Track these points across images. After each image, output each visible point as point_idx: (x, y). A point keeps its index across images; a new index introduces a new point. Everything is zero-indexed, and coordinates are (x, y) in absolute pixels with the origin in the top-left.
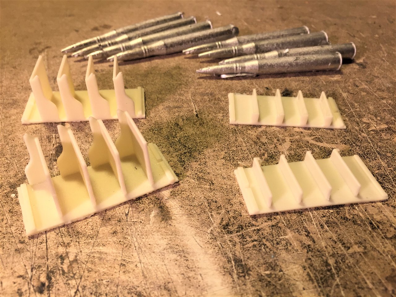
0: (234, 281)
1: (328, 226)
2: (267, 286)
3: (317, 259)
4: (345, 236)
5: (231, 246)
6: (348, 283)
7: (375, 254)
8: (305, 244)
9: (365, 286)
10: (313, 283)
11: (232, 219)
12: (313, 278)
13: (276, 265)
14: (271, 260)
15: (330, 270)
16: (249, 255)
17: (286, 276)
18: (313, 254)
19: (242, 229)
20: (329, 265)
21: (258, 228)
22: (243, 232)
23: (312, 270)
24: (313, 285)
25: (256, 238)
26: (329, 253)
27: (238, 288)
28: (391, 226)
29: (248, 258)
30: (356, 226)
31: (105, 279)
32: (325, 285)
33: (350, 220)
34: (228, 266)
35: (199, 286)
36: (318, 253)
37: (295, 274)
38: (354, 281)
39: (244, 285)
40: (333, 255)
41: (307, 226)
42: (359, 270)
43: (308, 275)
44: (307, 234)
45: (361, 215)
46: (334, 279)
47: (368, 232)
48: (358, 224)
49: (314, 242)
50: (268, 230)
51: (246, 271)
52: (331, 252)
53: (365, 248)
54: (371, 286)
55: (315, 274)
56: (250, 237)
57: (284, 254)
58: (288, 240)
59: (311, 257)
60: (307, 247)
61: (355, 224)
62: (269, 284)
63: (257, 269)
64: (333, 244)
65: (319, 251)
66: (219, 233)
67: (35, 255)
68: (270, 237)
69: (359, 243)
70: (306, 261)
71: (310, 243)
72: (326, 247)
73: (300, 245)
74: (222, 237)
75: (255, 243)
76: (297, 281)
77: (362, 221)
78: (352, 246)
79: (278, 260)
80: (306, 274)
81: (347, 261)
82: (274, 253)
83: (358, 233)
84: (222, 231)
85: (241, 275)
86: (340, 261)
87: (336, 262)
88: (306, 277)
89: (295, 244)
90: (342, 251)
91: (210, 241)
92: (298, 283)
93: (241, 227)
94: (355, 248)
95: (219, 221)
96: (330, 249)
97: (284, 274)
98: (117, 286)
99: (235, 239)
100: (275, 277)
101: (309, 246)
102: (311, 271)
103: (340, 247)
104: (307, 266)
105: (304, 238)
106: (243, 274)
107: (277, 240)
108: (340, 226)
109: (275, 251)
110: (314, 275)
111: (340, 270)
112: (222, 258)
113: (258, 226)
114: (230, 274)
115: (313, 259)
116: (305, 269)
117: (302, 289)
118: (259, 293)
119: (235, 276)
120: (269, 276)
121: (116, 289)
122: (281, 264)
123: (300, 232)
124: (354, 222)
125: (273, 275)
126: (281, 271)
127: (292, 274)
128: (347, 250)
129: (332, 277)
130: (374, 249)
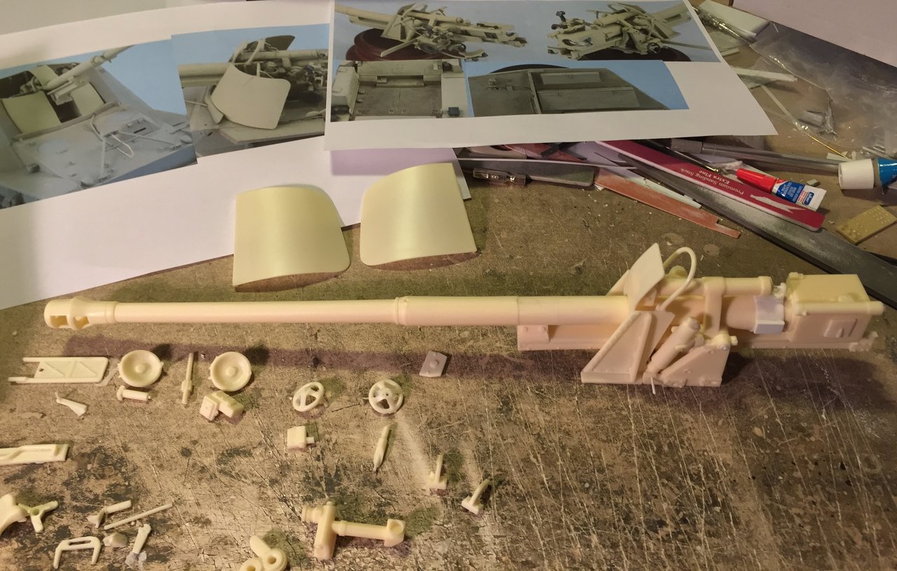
1: (497, 425)
3: (483, 446)
4: (505, 432)
5: (431, 437)
7: (520, 444)
8: (478, 436)
9: (507, 463)
10: (476, 460)
11: (434, 419)
12: (477, 457)
15: (488, 453)
16: (441, 443)
18: (481, 443)
20: (489, 450)
22: (440, 428)
23: (478, 452)
25: (448, 432)
28: (539, 426)
30: (515, 426)
32: (483, 461)
33: (512, 421)
34: (427, 449)
35: (409, 460)
36: (485, 443)
37: (467, 454)
38: (501, 459)
40: (493, 444)
41: (482, 425)
43: (475, 455)
44: (481, 430)
45: (522, 418)
46: (489, 457)
49: (484, 435)
50: (457, 427)
51: (437, 452)
52: (493, 442)
53: (516, 440)
54: (510, 463)
55: (479, 455)
57: (463, 443)
61: (514, 424)
64: (496, 437)
65: (485, 441)
66: (424, 428)
69: (513, 437)
70: (476, 447)
71: (481, 436)
72: (491, 439)
73: (475, 437)
74: (426, 431)
76: (467, 458)
77: (520, 422)
78: (507, 439)
79: (458, 446)
80: (473, 454)
81: (501, 448)
84: (427, 427)
85: (434, 454)
86: (497, 448)
87: (494, 449)
90: (500, 441)
91: (418, 433)
92: (467, 460)
93: (439, 425)
94: (510, 440)
95: (426, 420)
99: (434, 432)
101: (480, 438)
103: (499, 439)
104: (475, 450)
105: (478, 433)
106: (436, 454)
107: (461, 433)
108: (505, 425)
109: (458, 440)
111: (495, 453)
112: (425, 444)
114: (428, 453)
115: (480, 446)
116: (474, 452)
117: (469, 463)
119: (431, 455)
120: (451, 455)
122: (460, 448)
123: (477, 428)
124: (514, 422)
125: (453, 455)
126: (459, 453)
127: (465, 454)
128: (503, 441)
130: (521, 441)
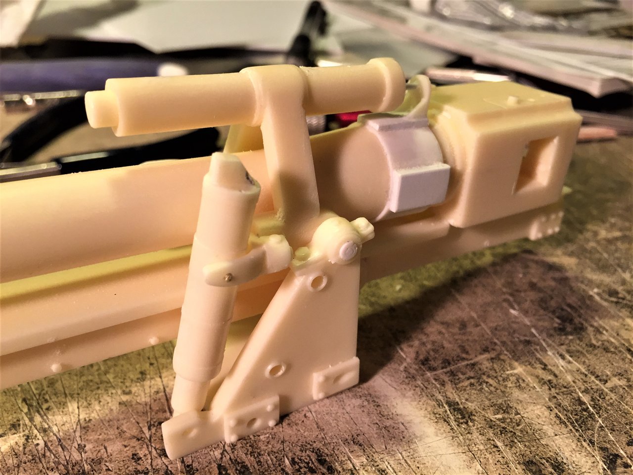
0: (452, 429)
1: (571, 356)
2: (501, 433)
3: (565, 396)
4: (597, 367)
5: (438, 386)
6: (615, 423)
8: (543, 379)
10: (566, 426)
11: (432, 353)
12: (565, 420)
13: (509, 407)
14: (500, 401)
15: (586, 410)
16: (466, 396)
17: (527, 420)
18: (557, 391)
19: (449, 364)
20: (584, 404)
21: (472, 362)
22: (452, 367)
23: (562, 410)
24: (568, 429)
25: (472, 374)
26: (580, 389)
27: (461, 438)
29: (467, 400)
30: (609, 355)
31: (262, 435)
32: (583, 428)
33: (598, 347)
34: (441, 410)
35: (404, 437)
36: (565, 390)
37: (538, 417)
38: (623, 421)
39: (469, 433)
40: (586, 391)
41: (541, 357)
42: (626, 407)
43: (557, 416)
44: (543, 367)
45: (613, 340)
46: (594, 419)
47: (627, 360)
48: (611, 352)
49: (556, 376)
50: (487, 364)
51: (467, 416)
52: (583, 388)
53: (629, 380)
55: (566, 415)
56: (464, 374)
57: (517, 393)
58: (519, 376)
59: (556, 395)
60: (548, 383)
61: (606, 352)
62: (504, 431)
63: (483, 412)
64: (584, 378)
65: (565, 387)
66: (417, 370)
67: (150, 408)
68: (492, 373)
69: (619, 374)
70: (550, 400)
71: (550, 377)
72: (574, 382)
73: (537, 380)
74: (423, 375)
75: (472, 381)
76: (543, 425)
77: (616, 348)
78: (610, 379)
79: (509, 400)
80: (553, 415)
81: (607, 398)
82: (503, 392)
83: (614, 363)
84: (420, 368)
85: (461, 421)
86: (599, 398)
87: (593, 399)
88: (555, 419)
89: (529, 379)
90: (597, 385)
91: (407, 381)
92: (545, 427)
93: (447, 362)
94: (615, 381)
95: (413, 355)
96: (580, 384)
97: (523, 417)
98: (283, 442)
99: (442, 376)
100: (511, 422)
101: (549, 381)
102: (560, 412)
103: (593, 381)
104: (553, 406)
105: (540, 372)
106: (465, 420)
107: (503, 375)
108: (588, 356)
109: (503, 389)
110: (566, 417)
111: (600, 409)
112: (429, 402)
113: (471, 359)
114: (445, 421)
115: (559, 397)
116: (551, 410)
117: (553, 435)
118: (492, 442)
119: (453, 424)
120: (503, 420)
121: (282, 446)
122: (515, 405)
123: (533, 365)
124: (604, 349)
125: (507, 419)
126: (517, 414)
127: (534, 416)
128: (605, 384)
129: (591, 417)
